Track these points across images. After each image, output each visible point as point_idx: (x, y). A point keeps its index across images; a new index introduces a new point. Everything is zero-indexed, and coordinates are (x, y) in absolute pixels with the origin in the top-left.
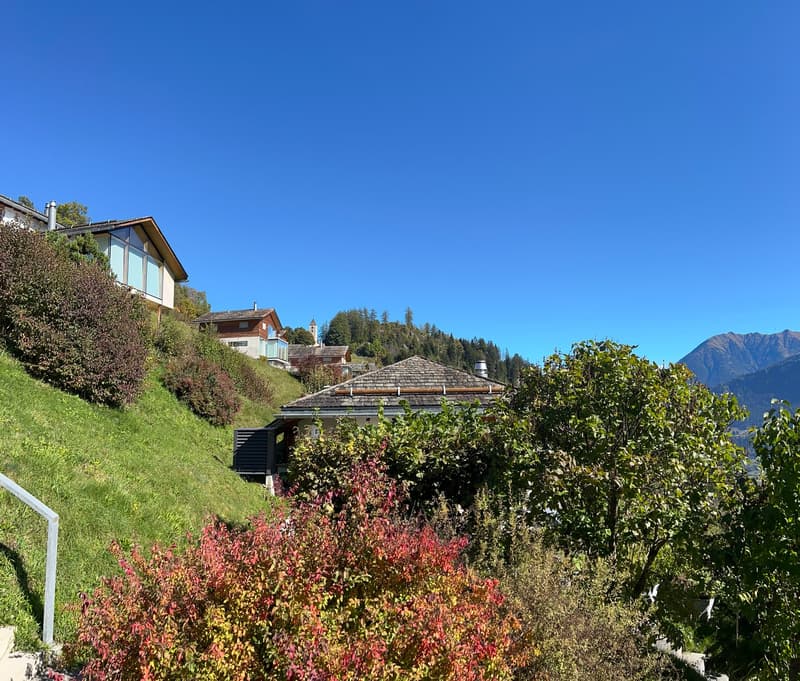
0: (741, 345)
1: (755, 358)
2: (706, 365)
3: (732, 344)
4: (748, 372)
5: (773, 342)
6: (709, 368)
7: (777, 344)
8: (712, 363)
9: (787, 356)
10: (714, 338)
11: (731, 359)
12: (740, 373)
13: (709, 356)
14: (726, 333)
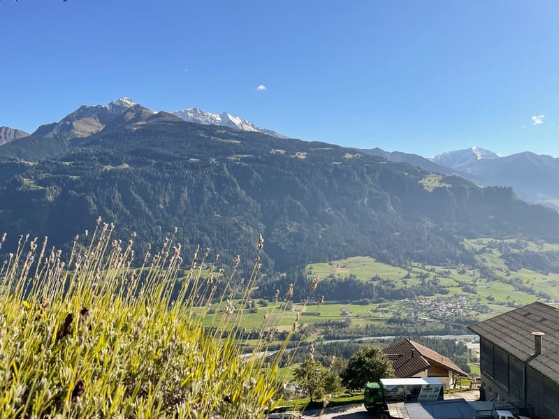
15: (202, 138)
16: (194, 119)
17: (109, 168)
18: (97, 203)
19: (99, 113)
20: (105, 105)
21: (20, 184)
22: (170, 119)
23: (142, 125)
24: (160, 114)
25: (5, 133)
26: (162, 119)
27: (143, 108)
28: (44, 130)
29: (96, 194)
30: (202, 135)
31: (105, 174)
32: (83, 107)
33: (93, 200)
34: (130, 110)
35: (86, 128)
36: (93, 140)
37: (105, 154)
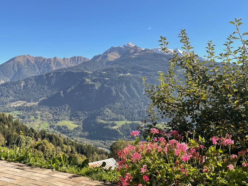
0: (33, 62)
1: (39, 69)
2: (13, 69)
3: (28, 61)
4: (35, 75)
5: (49, 62)
6: (15, 72)
7: (50, 63)
8: (17, 70)
9: (54, 69)
10: (19, 56)
11: (27, 68)
12: (31, 76)
13: (16, 65)
14: (26, 55)
15: (165, 61)
16: (161, 52)
17: (122, 75)
18: (116, 91)
19: (119, 50)
20: (122, 46)
21: (85, 81)
22: (150, 52)
23: (137, 55)
24: (146, 50)
25: (80, 59)
26: (146, 52)
27: (138, 47)
28: (96, 58)
29: (116, 87)
30: (164, 59)
31: (120, 77)
32: (112, 47)
33: (114, 89)
34: (132, 48)
35: (113, 57)
36: (115, 62)
37: (120, 69)
